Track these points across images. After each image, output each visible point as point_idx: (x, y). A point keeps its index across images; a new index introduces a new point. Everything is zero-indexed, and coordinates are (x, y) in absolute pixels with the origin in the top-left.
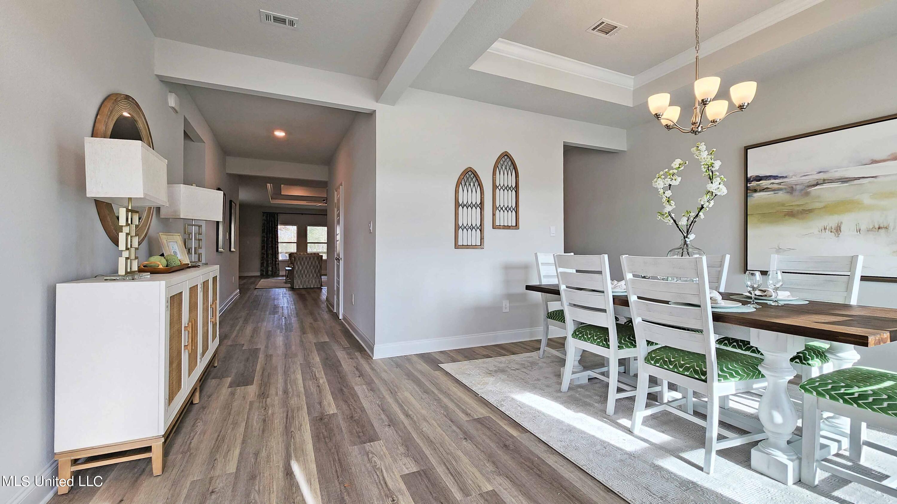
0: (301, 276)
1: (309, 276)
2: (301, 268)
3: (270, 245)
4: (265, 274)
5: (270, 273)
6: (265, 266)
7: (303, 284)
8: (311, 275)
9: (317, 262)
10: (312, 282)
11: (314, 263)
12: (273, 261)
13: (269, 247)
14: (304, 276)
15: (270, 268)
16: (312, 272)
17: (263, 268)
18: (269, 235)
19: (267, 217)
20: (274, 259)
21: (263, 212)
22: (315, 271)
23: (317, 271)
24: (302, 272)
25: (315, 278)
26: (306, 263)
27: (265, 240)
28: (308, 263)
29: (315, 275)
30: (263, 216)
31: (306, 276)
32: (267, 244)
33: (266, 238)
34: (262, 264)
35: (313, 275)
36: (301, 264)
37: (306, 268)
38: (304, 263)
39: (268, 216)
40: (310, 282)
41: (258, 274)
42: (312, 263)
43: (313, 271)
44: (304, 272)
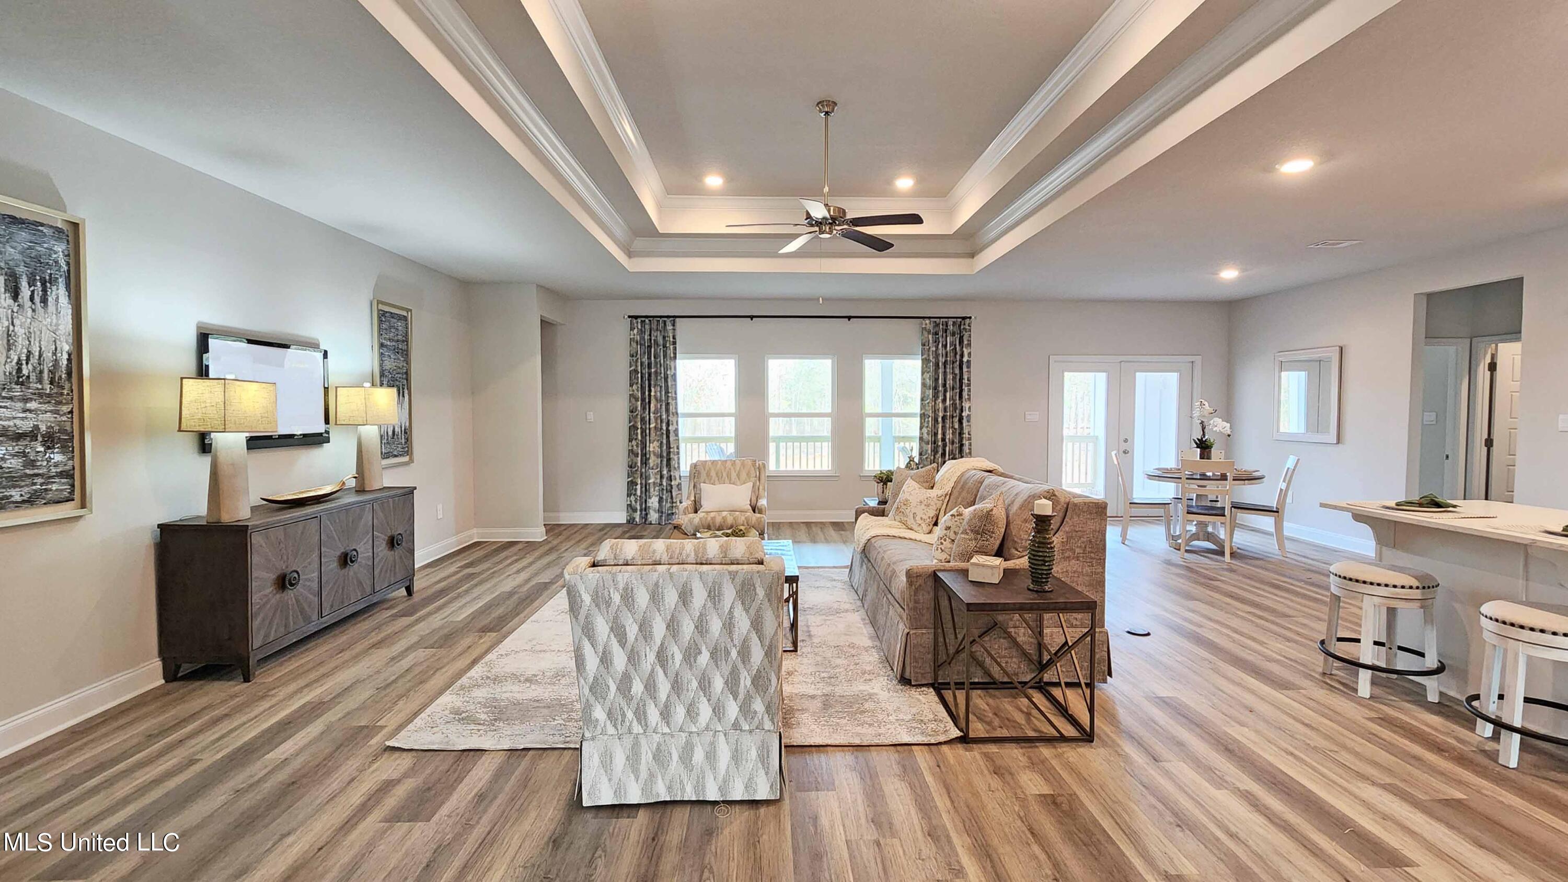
0: (630, 715)
1: (691, 712)
2: (620, 660)
3: (652, 426)
4: (637, 519)
5: (653, 516)
6: (639, 493)
7: (644, 774)
8: (705, 711)
9: (743, 623)
10: (711, 756)
11: (715, 626)
12: (662, 477)
13: (650, 429)
14: (653, 714)
15: (653, 502)
16: (705, 685)
17: (633, 498)
18: (650, 391)
19: (642, 332)
20: (665, 472)
21: (629, 317)
22: (732, 684)
23: (746, 681)
24: (638, 688)
25: (736, 726)
26: (659, 629)
27: (637, 408)
28: (673, 627)
29: (732, 710)
30: (632, 329)
31: (666, 715)
32: (643, 419)
33: (639, 403)
34: (631, 484)
35: (718, 711)
36: (618, 631)
37: (662, 658)
38: (645, 628)
39: (647, 327)
40: (699, 756)
41: (620, 517)
42: (701, 627)
43: (718, 684)
44: (650, 687)
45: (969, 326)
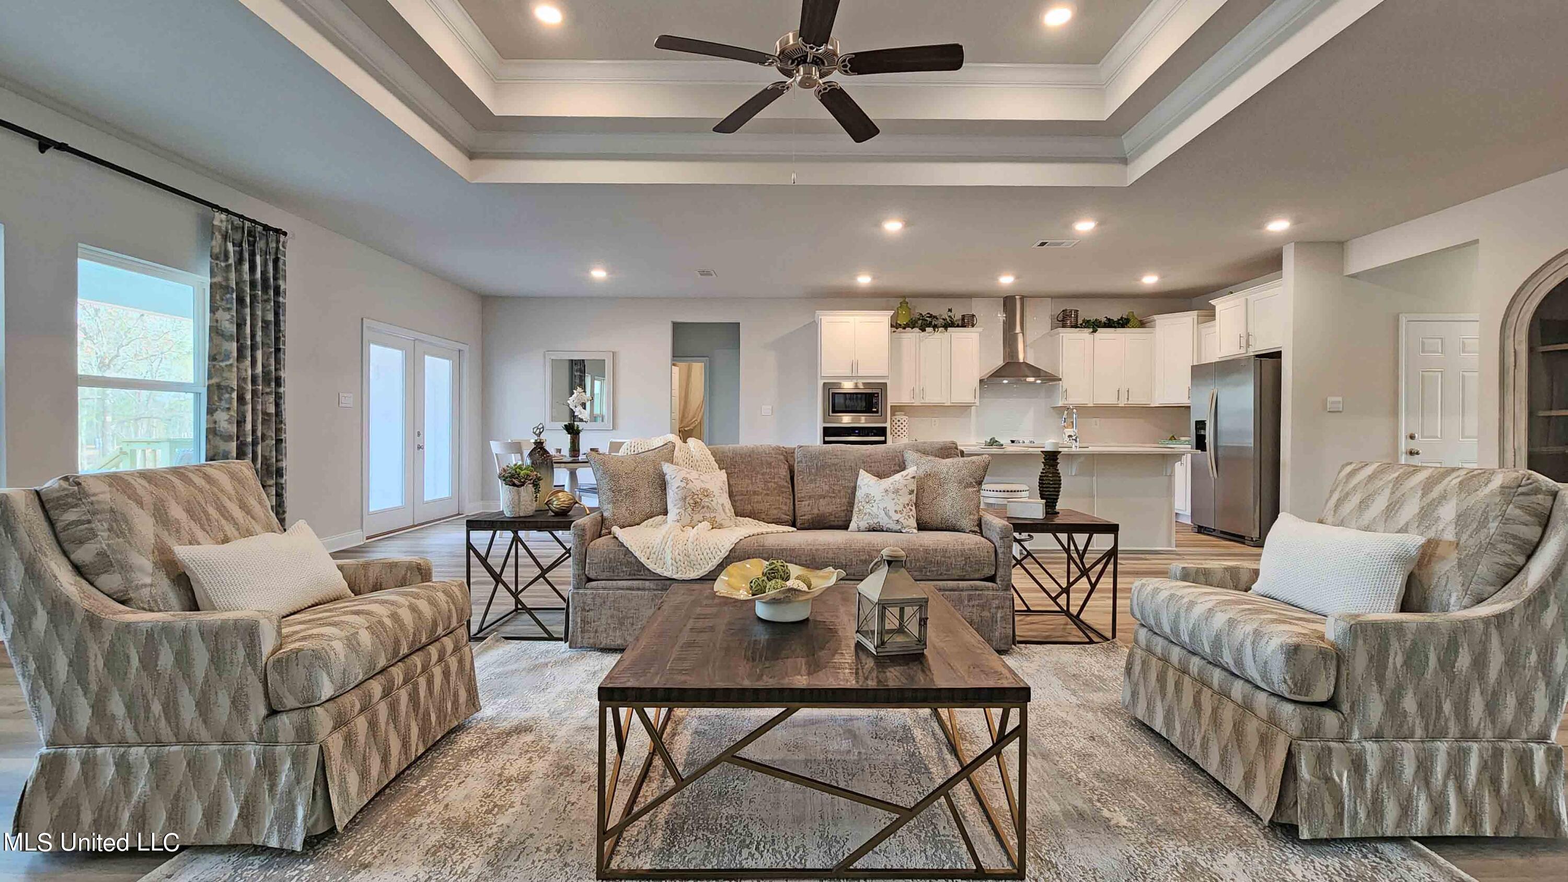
45: (284, 247)
